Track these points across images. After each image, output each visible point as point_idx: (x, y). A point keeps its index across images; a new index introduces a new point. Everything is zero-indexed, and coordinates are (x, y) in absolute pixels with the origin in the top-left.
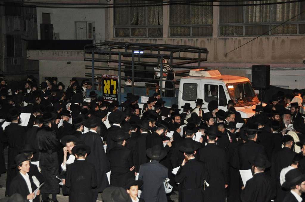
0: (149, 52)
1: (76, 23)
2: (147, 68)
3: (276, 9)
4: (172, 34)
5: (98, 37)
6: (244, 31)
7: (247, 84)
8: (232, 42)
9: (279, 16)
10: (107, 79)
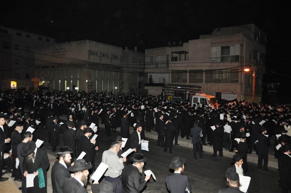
0: (182, 87)
1: (160, 78)
2: (182, 92)
3: (223, 74)
4: (190, 82)
5: (166, 82)
6: (213, 81)
7: (214, 98)
8: (209, 85)
9: (224, 77)
10: (169, 96)
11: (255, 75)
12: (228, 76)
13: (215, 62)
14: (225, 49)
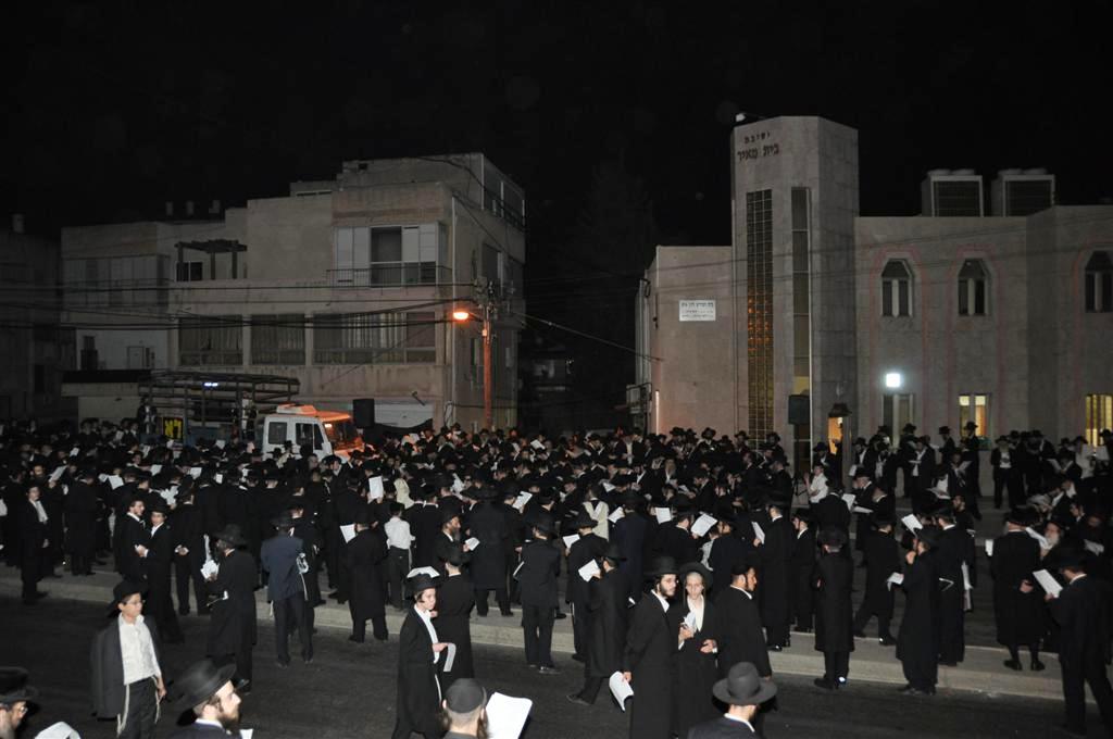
0: (224, 384)
1: (129, 348)
2: (224, 404)
3: (379, 332)
4: (254, 362)
5: (157, 366)
6: (343, 359)
7: (348, 421)
8: (330, 371)
9: (383, 341)
10: (169, 419)
11: (491, 332)
12: (399, 337)
13: (350, 284)
14: (385, 239)
